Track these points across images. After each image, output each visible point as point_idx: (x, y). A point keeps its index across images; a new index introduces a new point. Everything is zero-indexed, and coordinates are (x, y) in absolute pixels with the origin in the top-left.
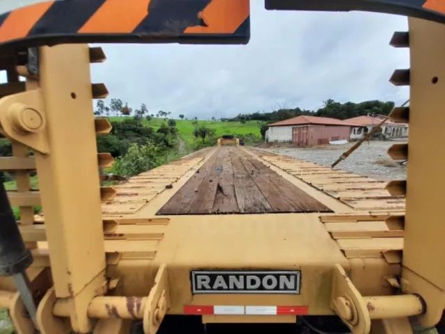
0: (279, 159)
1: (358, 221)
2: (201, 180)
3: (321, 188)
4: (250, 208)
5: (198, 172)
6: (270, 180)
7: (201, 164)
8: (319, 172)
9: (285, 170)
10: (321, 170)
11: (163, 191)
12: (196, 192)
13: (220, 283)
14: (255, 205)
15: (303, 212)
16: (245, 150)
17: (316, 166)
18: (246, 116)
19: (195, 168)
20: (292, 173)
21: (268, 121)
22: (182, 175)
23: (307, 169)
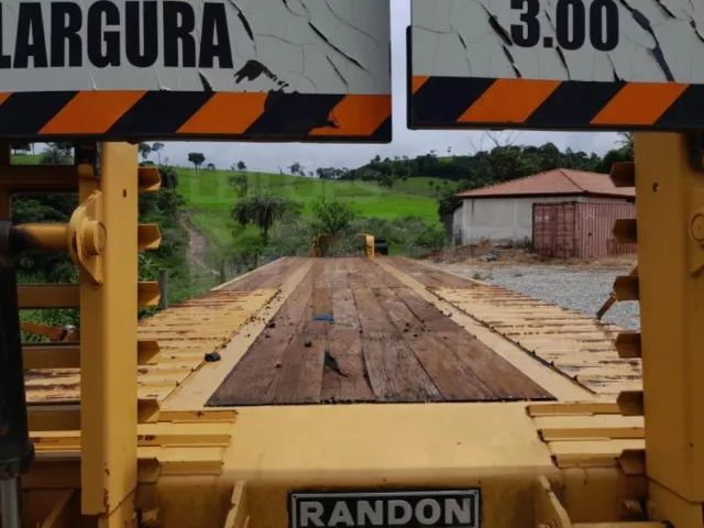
0: (479, 296)
1: (595, 414)
2: (285, 345)
3: (550, 362)
4: (398, 395)
5: (271, 325)
6: (447, 346)
7: (276, 306)
8: (563, 328)
9: (485, 325)
10: (571, 323)
11: (200, 366)
12: (278, 366)
13: (341, 514)
14: (408, 390)
15: (500, 400)
16: (390, 269)
17: (565, 314)
18: (397, 163)
19: (260, 315)
20: (502, 330)
21: (461, 182)
22: (235, 333)
23: (537, 323)
